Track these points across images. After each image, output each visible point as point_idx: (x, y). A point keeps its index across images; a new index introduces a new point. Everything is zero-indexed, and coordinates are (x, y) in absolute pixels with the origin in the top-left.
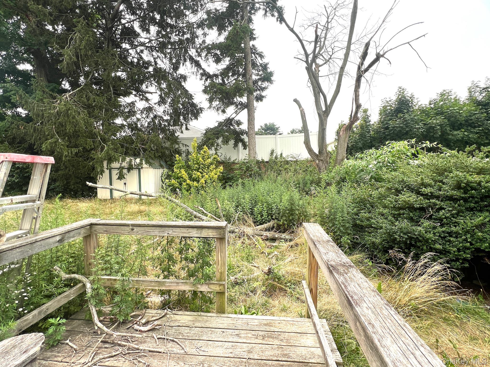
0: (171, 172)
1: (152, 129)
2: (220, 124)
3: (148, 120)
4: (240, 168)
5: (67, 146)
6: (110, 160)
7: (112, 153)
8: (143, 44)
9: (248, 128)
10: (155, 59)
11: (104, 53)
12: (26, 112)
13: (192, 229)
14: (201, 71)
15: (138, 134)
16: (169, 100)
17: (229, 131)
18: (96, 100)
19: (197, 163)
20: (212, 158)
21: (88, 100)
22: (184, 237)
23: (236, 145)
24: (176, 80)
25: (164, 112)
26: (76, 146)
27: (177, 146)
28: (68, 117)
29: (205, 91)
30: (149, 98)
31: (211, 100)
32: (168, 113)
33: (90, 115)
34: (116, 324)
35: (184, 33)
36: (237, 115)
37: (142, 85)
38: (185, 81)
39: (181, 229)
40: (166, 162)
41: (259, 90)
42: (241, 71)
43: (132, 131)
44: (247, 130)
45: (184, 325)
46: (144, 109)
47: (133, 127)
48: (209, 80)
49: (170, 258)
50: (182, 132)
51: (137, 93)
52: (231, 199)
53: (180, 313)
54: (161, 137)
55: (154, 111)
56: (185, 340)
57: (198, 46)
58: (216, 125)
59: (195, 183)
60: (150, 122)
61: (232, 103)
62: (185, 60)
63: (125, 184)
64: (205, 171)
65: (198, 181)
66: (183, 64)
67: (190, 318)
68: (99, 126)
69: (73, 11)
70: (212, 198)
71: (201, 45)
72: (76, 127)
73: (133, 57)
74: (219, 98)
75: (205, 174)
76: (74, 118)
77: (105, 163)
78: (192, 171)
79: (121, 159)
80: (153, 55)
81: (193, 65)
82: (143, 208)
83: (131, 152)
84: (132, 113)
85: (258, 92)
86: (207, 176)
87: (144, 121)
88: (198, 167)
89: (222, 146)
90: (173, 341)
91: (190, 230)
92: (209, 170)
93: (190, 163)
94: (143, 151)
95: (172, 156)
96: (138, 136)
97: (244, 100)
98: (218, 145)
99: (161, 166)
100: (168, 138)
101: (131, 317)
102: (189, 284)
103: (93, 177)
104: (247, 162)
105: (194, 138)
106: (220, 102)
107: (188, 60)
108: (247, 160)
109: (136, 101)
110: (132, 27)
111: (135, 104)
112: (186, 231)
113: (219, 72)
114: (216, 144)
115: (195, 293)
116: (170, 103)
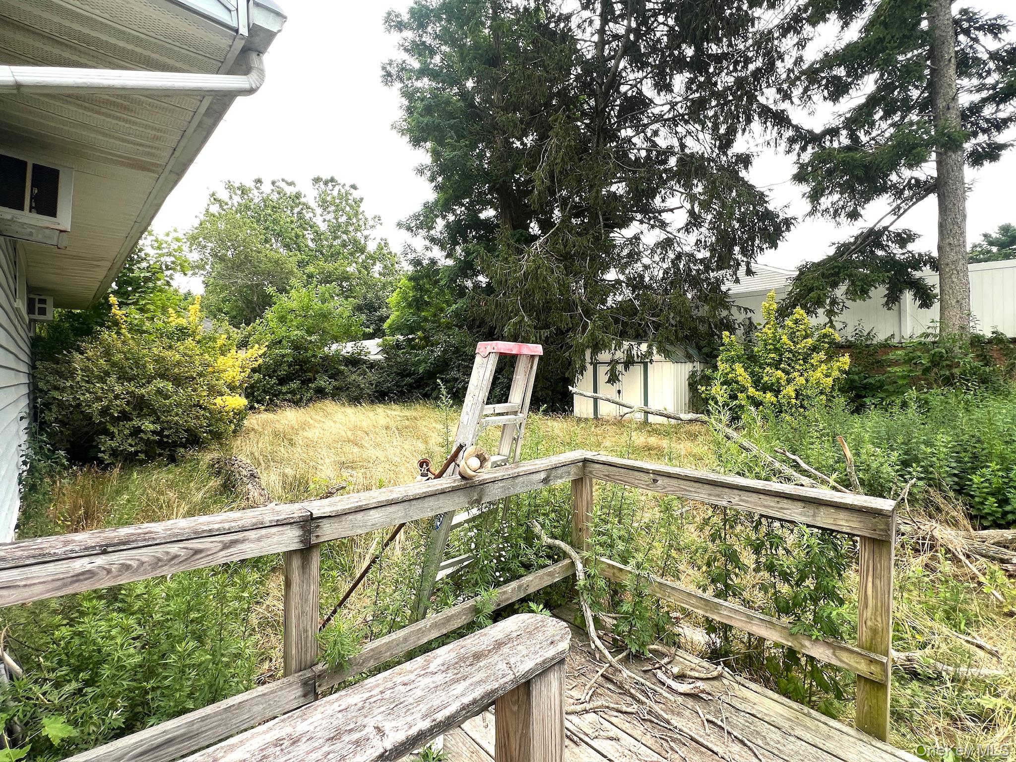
0: (710, 371)
1: (672, 283)
2: (843, 249)
3: (665, 266)
4: (910, 360)
5: (535, 328)
6: (597, 347)
7: (600, 335)
8: (659, 118)
9: (940, 248)
10: (680, 140)
11: (591, 159)
12: (487, 280)
13: (790, 502)
14: (790, 133)
15: (644, 294)
16: (709, 217)
17: (871, 261)
18: (577, 244)
19: (776, 350)
20: (816, 337)
21: (565, 247)
22: (767, 517)
23: (893, 298)
24: (727, 169)
25: (696, 244)
26: (547, 326)
27: (724, 313)
28: (537, 279)
29: (800, 178)
30: (667, 221)
31: (815, 196)
32: (705, 245)
33: (568, 271)
34: (624, 654)
35: (748, 61)
36: (899, 217)
37: (654, 197)
38: (746, 168)
39: (762, 496)
40: (699, 349)
41: (984, 131)
42: (914, 98)
43: (634, 291)
44: (935, 254)
45: (767, 719)
46: (658, 245)
47: (636, 283)
48: (809, 148)
49: (732, 557)
50: (737, 281)
51: (645, 217)
52: (886, 441)
53: (753, 686)
54: (689, 296)
55: (676, 245)
56: (771, 756)
57: (784, 76)
58: (831, 251)
59: (769, 397)
60: (669, 268)
61: (884, 189)
62: (749, 121)
63: (619, 392)
64: (798, 367)
65: (777, 392)
66: (744, 130)
67: (779, 709)
68: (579, 289)
69: (548, 104)
70: (822, 435)
71: (790, 71)
72: (546, 294)
73: (639, 150)
74: (840, 185)
75: (796, 374)
76: (545, 278)
77: (588, 353)
78: (761, 368)
79: (613, 346)
80: (676, 133)
81: (769, 124)
82: (653, 440)
83: (631, 332)
84: (634, 256)
85: (982, 138)
86: (802, 380)
87: (656, 270)
88: (777, 358)
89: (848, 303)
90: (742, 742)
91: (785, 504)
92: (808, 366)
93: (756, 349)
94: (654, 327)
95: (713, 334)
96: (645, 300)
97: (928, 170)
98: (834, 302)
99: (689, 358)
100: (706, 297)
101: (651, 651)
102: (778, 628)
103: (568, 378)
104: (934, 343)
105: (770, 291)
106: (841, 194)
107: (756, 117)
108: (935, 336)
109: (642, 232)
110: (640, 92)
111: (640, 239)
112: (772, 504)
113: (843, 119)
114: (828, 301)
115: (792, 654)
116: (710, 222)
